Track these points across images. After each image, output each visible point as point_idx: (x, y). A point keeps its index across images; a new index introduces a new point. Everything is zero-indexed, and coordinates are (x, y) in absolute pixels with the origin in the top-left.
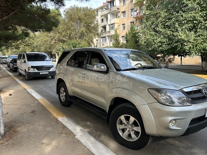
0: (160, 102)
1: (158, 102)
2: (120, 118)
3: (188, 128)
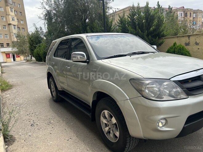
0: (145, 96)
1: (142, 96)
2: (104, 112)
3: (184, 127)
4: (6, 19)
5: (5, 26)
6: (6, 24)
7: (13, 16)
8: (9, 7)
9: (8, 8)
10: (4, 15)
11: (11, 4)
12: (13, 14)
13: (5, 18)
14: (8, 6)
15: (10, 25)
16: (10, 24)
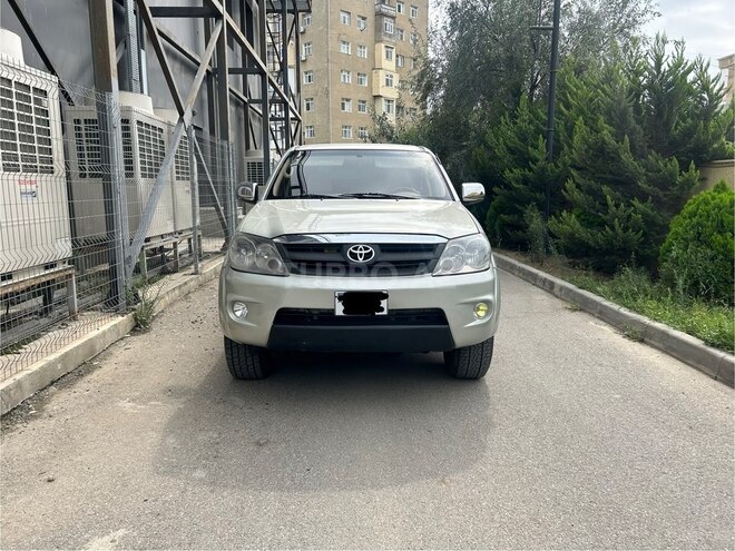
4: (370, 81)
5: (364, 102)
6: (367, 98)
7: (389, 73)
8: (383, 45)
9: (381, 49)
10: (366, 70)
11: (390, 36)
12: (390, 65)
13: (367, 78)
14: (381, 41)
15: (378, 101)
16: (377, 97)
